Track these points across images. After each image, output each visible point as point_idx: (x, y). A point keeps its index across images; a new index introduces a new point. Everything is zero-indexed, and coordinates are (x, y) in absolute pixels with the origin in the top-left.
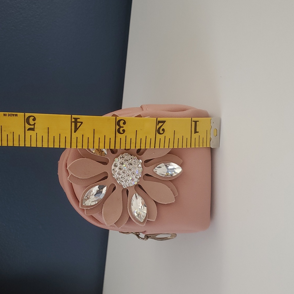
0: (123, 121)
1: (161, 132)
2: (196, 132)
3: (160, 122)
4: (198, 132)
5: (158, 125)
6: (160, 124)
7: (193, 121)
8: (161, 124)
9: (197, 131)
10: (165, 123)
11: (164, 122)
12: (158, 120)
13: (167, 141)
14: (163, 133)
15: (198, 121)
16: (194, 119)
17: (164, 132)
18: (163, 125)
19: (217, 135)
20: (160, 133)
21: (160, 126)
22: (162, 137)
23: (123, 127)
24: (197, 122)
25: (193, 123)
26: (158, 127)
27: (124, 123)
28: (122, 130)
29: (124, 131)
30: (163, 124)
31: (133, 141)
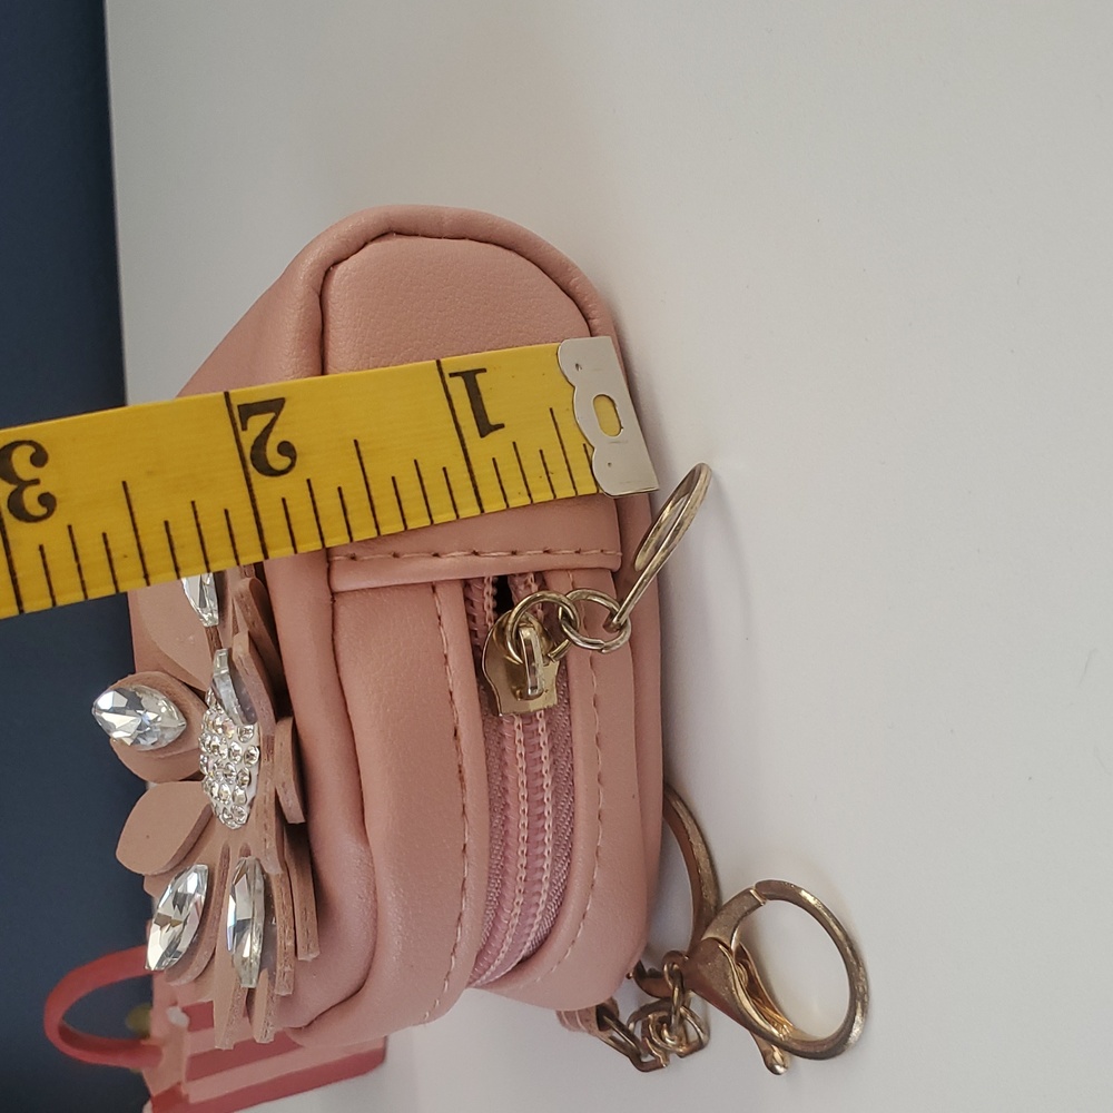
0: (30, 450)
1: (279, 462)
2: (485, 428)
3: (248, 411)
4: (502, 426)
5: (244, 428)
6: (257, 423)
7: (452, 375)
8: (266, 418)
9: (493, 420)
10: (283, 412)
11: (275, 406)
12: (235, 402)
13: (328, 505)
14: (291, 466)
15: (484, 370)
16: (452, 363)
17: (294, 460)
18: (279, 422)
19: (621, 428)
20: (271, 468)
21: (257, 433)
22: (291, 486)
23: (36, 482)
24: (479, 377)
25: (458, 386)
26: (248, 439)
27: (39, 458)
28: (36, 501)
29: (47, 501)
30: (272, 415)
31: (123, 542)
